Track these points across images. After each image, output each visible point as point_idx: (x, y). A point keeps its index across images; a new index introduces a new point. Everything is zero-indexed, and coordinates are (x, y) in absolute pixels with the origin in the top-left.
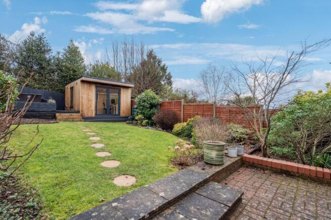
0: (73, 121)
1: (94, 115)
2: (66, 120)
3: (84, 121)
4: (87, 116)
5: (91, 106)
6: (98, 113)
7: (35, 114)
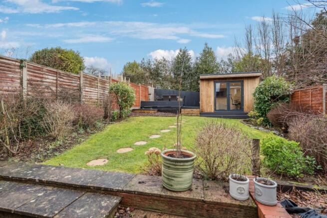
0: (191, 116)
1: (213, 111)
2: (187, 114)
3: (200, 116)
4: (206, 112)
5: (210, 102)
6: (217, 109)
7: (170, 109)
